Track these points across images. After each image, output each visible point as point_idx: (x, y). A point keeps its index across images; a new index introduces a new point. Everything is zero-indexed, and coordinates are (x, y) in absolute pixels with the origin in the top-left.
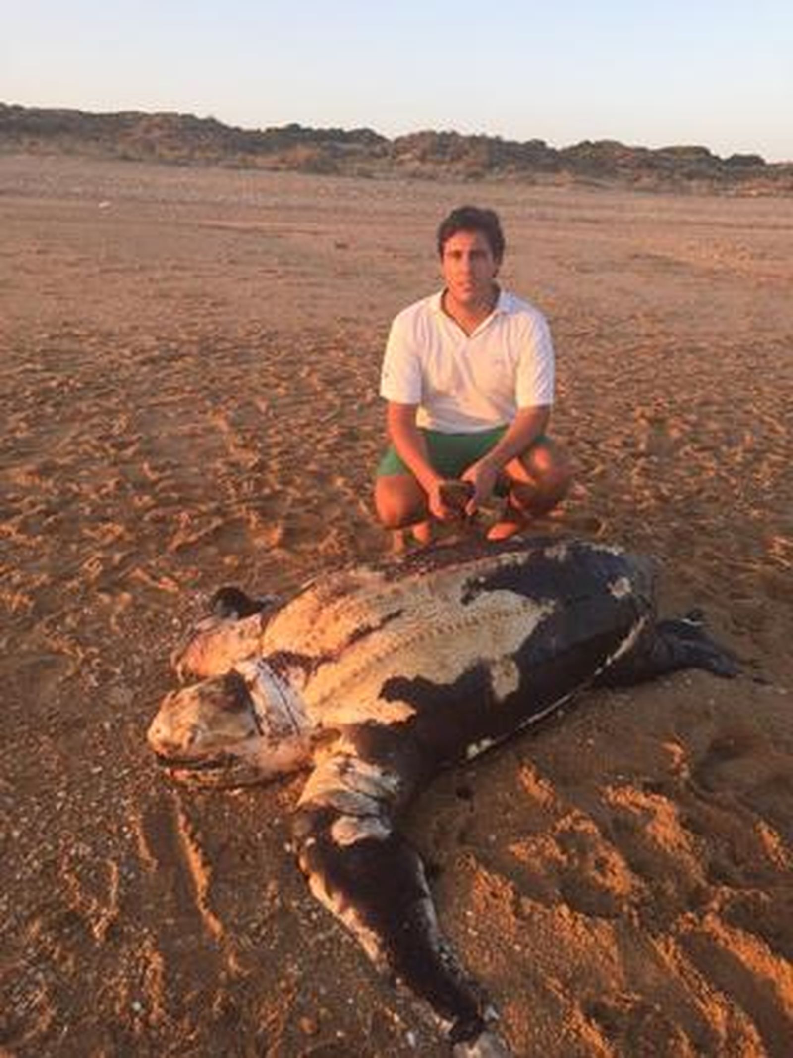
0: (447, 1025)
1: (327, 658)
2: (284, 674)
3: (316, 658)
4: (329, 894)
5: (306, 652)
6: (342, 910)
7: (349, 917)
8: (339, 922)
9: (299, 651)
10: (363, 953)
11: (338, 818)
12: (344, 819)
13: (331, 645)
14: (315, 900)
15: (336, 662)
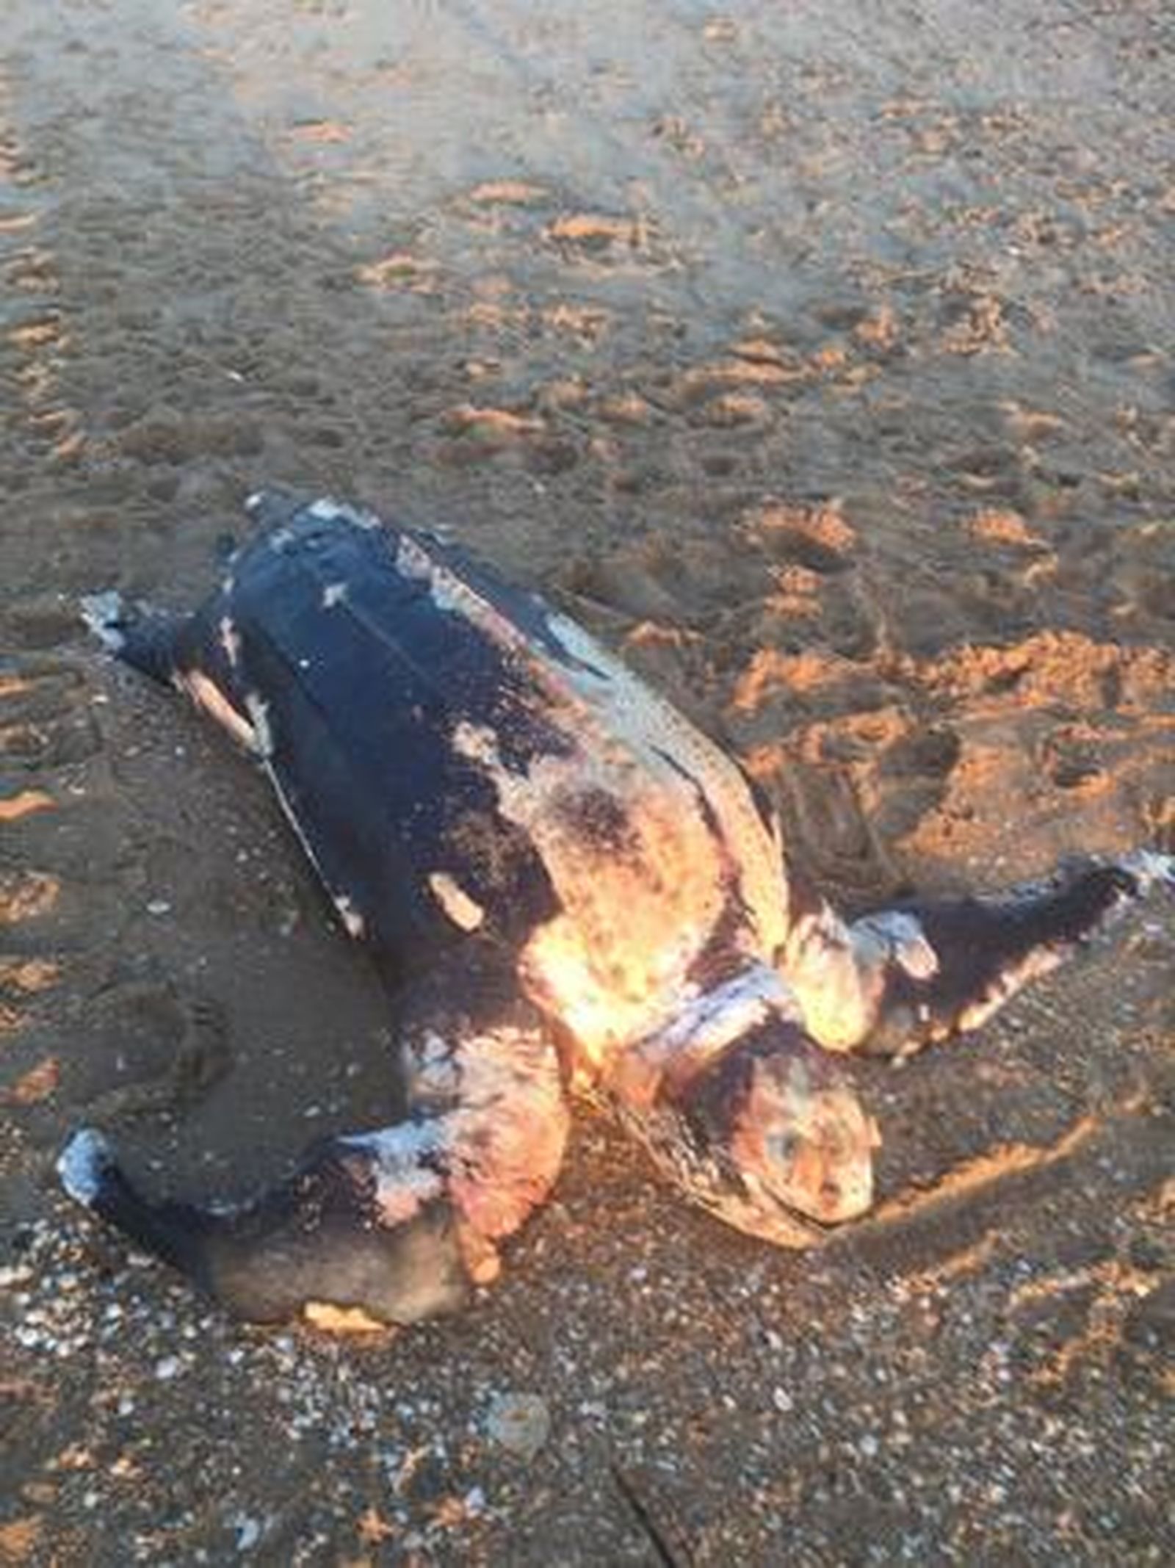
0: (1123, 898)
1: (732, 883)
2: (746, 961)
3: (728, 901)
4: (984, 1000)
5: (714, 914)
6: (1003, 989)
7: (1012, 981)
8: (1016, 995)
9: (711, 924)
10: (1055, 973)
11: (899, 965)
12: (901, 957)
13: (712, 869)
14: (987, 1024)
15: (740, 870)
